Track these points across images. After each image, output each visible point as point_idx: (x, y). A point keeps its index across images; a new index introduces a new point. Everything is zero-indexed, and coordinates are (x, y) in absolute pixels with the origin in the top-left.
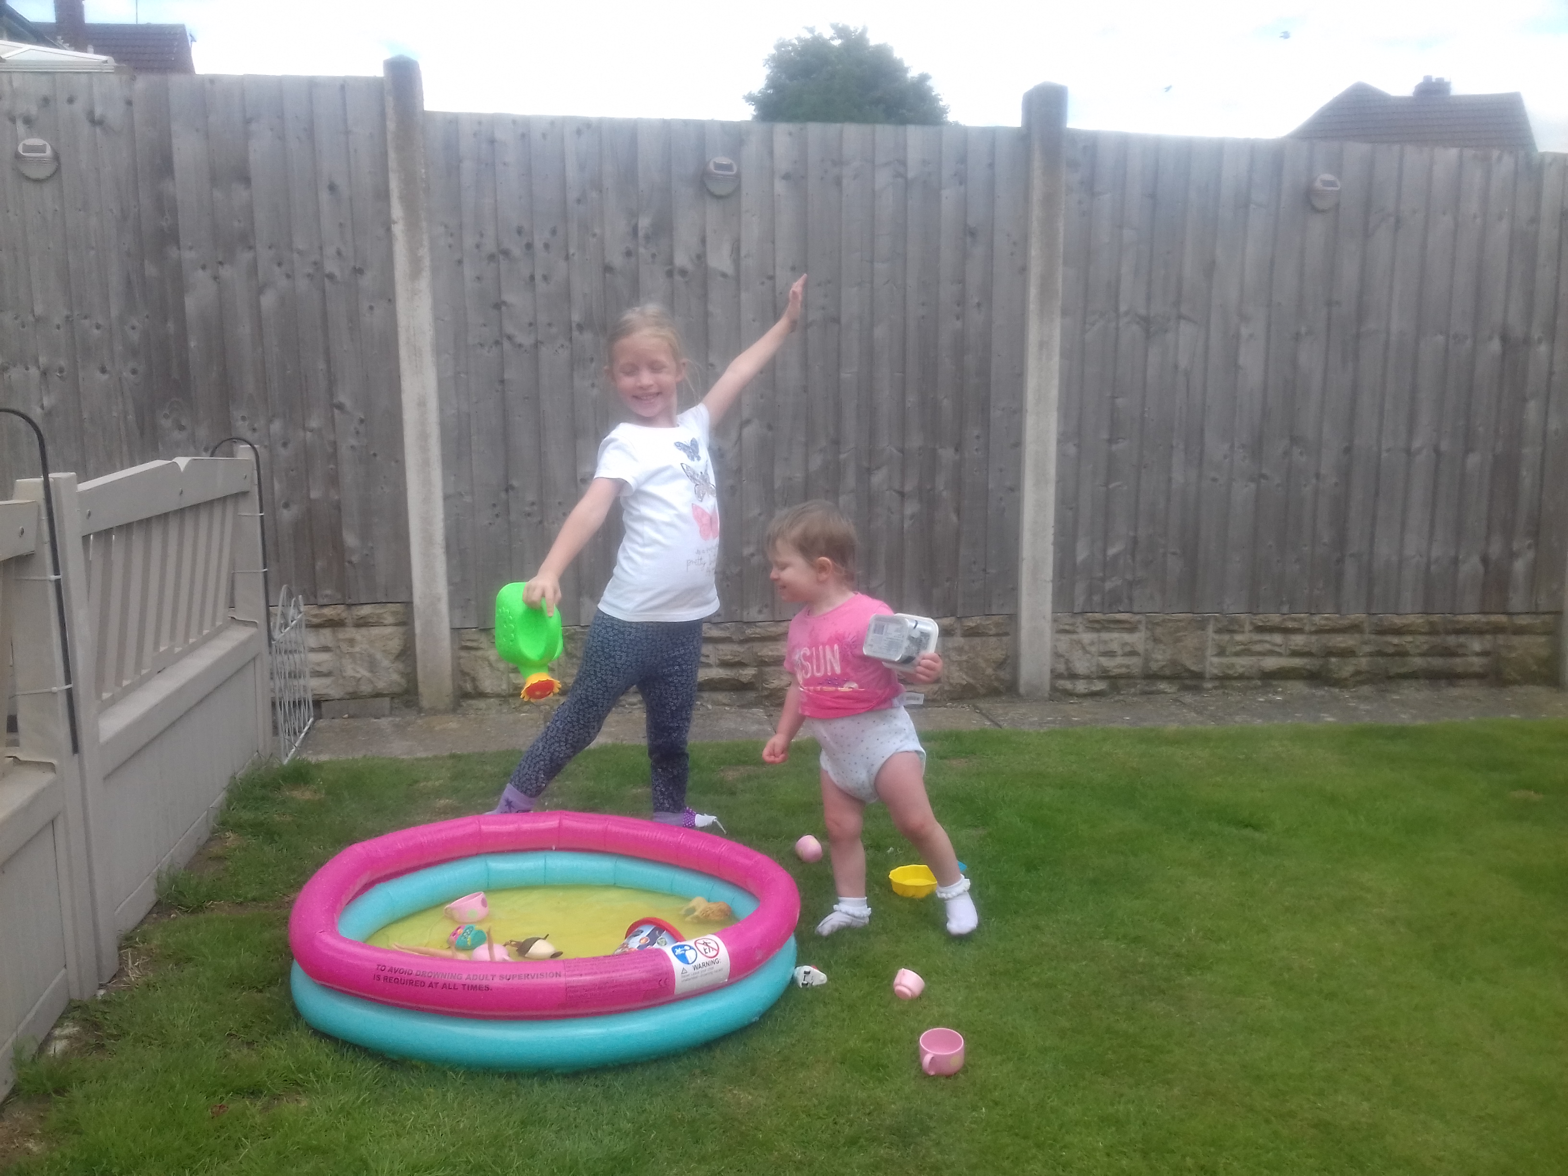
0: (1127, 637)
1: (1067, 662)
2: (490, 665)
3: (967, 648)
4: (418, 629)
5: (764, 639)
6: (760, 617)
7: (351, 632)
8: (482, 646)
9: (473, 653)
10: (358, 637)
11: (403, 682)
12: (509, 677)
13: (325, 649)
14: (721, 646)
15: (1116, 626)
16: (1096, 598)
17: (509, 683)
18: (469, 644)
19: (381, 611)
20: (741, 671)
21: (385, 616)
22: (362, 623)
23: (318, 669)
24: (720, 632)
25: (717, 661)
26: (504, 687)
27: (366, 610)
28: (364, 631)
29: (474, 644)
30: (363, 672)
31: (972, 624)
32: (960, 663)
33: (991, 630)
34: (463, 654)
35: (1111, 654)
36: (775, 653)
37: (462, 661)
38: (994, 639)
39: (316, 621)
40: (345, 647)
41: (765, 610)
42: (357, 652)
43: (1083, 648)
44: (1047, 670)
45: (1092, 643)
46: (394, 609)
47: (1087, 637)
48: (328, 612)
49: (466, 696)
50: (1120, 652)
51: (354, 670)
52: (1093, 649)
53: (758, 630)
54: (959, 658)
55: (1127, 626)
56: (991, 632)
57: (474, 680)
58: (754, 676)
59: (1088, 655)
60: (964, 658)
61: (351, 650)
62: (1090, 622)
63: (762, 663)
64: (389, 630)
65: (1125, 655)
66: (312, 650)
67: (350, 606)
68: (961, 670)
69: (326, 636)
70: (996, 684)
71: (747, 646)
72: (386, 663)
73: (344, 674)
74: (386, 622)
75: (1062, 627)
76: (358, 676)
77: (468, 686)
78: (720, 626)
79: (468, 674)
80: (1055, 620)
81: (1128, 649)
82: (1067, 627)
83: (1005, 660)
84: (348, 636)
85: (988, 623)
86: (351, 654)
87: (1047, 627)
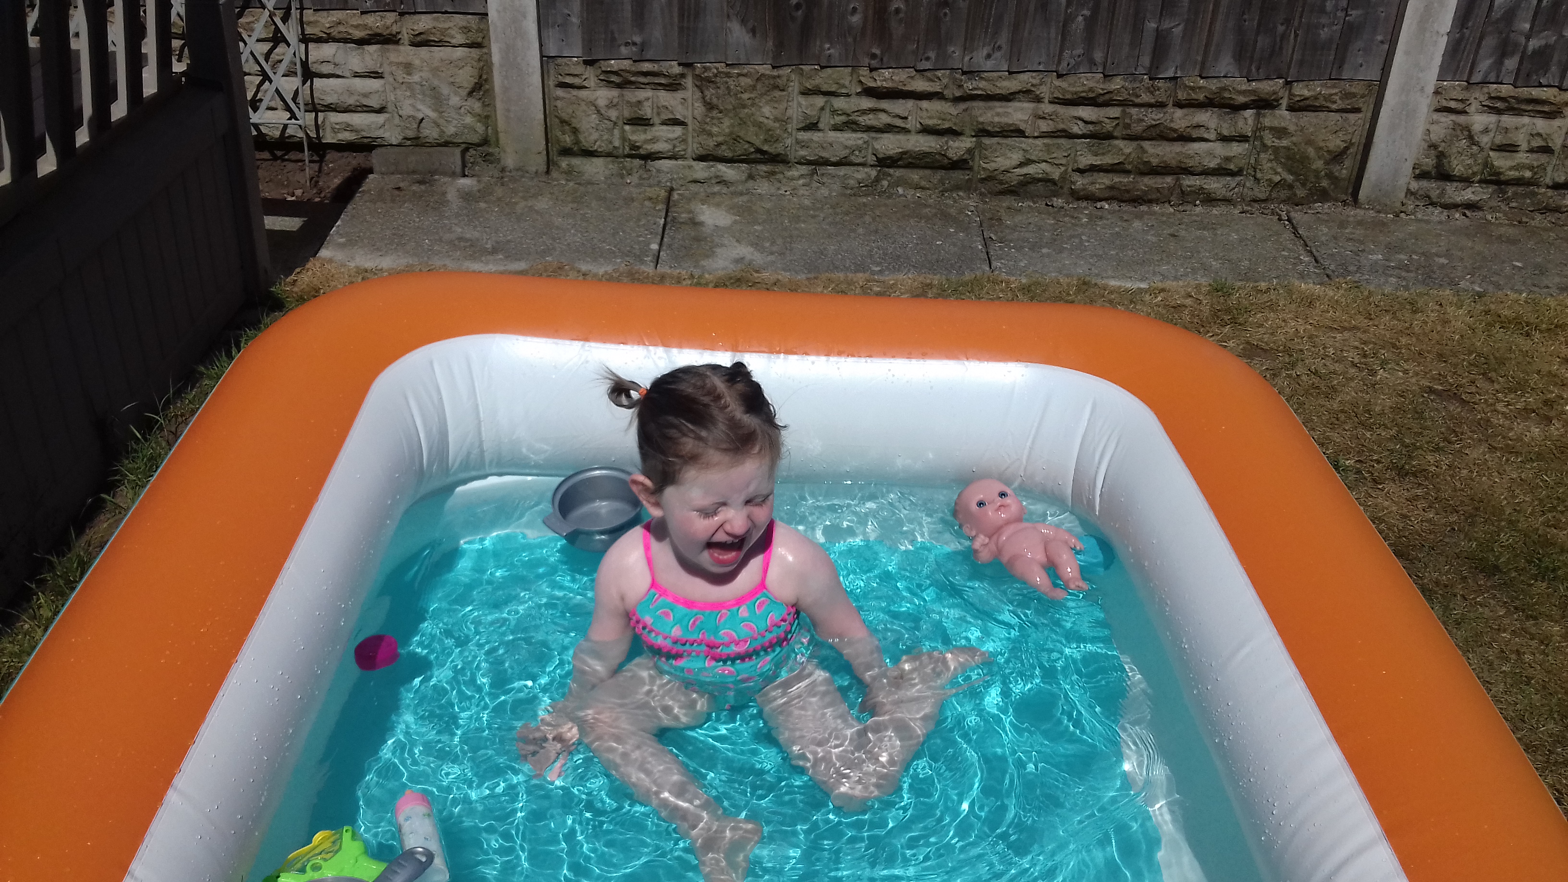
0: (1541, 124)
1: (1441, 156)
2: (598, 112)
3: (1292, 128)
4: (496, 58)
5: (989, 98)
6: (989, 65)
7: (405, 52)
8: (585, 84)
9: (575, 92)
10: (417, 62)
11: (480, 128)
12: (623, 131)
13: (376, 75)
14: (925, 104)
15: (1530, 108)
16: (1511, 63)
17: (624, 139)
18: (568, 80)
19: (446, 26)
20: (951, 143)
21: (453, 32)
22: (421, 41)
23: (365, 102)
24: (927, 84)
25: (918, 126)
26: (617, 143)
27: (424, 23)
28: (424, 51)
29: (576, 81)
30: (426, 111)
31: (1306, 93)
32: (1276, 150)
33: (1335, 102)
34: (560, 92)
35: (1509, 148)
36: (1004, 120)
37: (559, 104)
38: (1337, 116)
39: (358, 34)
40: (400, 75)
41: (998, 54)
42: (416, 83)
43: (1471, 137)
44: (1407, 169)
45: (1486, 131)
46: (464, 24)
47: (1479, 120)
48: (376, 22)
49: (566, 152)
50: (1524, 146)
51: (414, 107)
52: (1485, 140)
53: (982, 84)
54: (1277, 143)
55: (1546, 108)
56: (1334, 107)
57: (575, 131)
58: (970, 151)
59: (1474, 147)
60: (1285, 143)
61: (408, 79)
62: (1491, 98)
63: (983, 132)
64: (460, 52)
65: (1531, 151)
66: (357, 75)
67: (402, 14)
68: (1276, 159)
69: (372, 55)
70: (1325, 183)
71: (963, 106)
72: (455, 100)
73: (401, 113)
74: (454, 41)
75: (1445, 103)
76: (420, 116)
77: (568, 139)
78: (926, 74)
79: (568, 124)
80: (1437, 92)
81: (1537, 143)
82: (1453, 105)
83: (1347, 148)
84: (401, 59)
85: (1334, 91)
86: (409, 86)
87: (1424, 103)
